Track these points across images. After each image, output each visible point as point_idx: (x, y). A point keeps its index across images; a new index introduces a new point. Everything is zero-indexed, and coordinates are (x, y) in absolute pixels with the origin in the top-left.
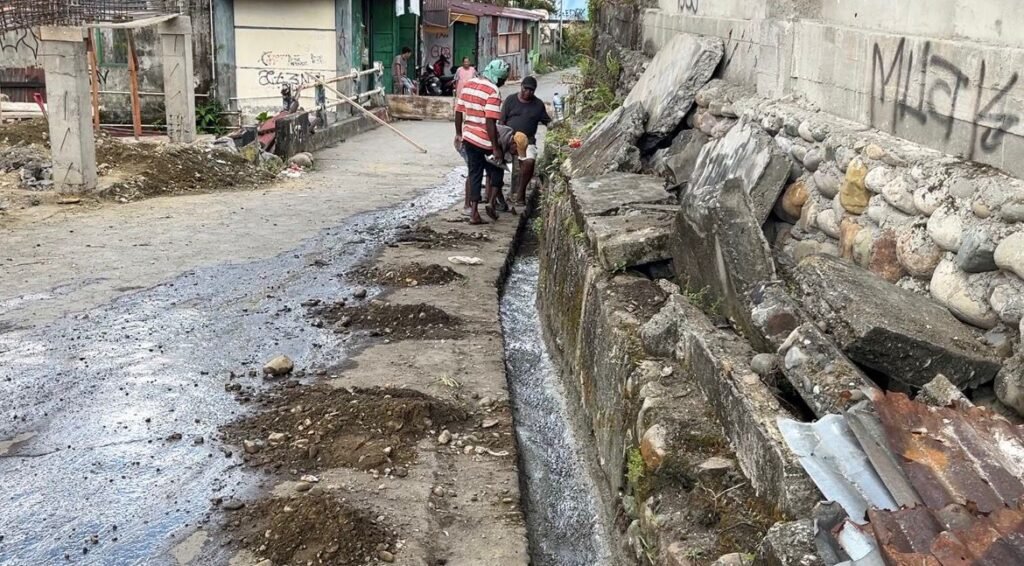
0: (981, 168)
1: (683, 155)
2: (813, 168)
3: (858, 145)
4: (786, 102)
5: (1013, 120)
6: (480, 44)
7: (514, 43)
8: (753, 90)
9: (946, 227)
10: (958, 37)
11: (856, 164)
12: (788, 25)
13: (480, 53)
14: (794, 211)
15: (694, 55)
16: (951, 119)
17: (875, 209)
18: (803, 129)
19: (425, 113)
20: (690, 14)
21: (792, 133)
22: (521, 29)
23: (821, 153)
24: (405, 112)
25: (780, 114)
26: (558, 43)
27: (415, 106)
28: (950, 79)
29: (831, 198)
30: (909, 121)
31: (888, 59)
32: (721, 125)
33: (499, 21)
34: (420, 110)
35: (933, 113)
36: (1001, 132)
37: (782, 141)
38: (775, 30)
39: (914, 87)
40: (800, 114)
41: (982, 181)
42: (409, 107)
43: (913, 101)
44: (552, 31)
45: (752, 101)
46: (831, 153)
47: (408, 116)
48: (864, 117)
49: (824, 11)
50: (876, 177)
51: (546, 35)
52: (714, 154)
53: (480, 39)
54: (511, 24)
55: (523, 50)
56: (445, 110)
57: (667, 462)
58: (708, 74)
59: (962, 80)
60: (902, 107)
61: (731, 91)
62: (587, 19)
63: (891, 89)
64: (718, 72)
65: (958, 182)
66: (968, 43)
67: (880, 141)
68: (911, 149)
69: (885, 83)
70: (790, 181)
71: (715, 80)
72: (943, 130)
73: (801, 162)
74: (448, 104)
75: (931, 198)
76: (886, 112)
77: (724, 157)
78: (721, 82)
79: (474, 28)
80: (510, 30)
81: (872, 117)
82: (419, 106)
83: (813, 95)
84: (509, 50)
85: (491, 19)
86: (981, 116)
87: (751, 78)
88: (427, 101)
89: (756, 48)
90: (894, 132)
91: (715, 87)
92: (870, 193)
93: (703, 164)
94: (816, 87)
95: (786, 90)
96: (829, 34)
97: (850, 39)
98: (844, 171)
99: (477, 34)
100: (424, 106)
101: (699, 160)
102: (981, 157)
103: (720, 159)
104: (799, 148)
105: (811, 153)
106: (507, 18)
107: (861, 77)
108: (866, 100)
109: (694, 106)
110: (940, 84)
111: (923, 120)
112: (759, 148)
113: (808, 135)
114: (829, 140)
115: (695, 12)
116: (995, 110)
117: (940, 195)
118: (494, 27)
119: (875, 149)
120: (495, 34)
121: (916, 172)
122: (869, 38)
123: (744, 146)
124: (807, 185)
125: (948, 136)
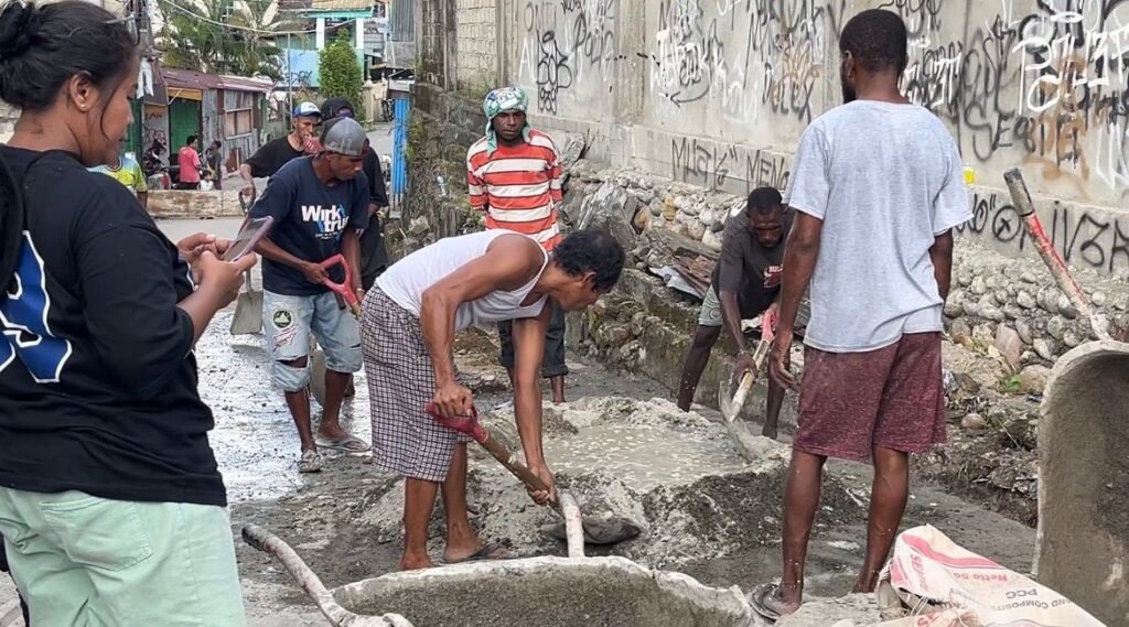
0: (718, 192)
1: (571, 204)
2: (648, 203)
3: (670, 188)
4: (630, 170)
5: (726, 171)
6: (204, 124)
7: (244, 122)
8: (609, 165)
9: (707, 216)
10: (706, 137)
11: (668, 196)
12: (627, 129)
13: (205, 136)
14: (641, 226)
15: (566, 145)
16: (706, 173)
17: (679, 215)
18: (642, 183)
19: (187, 210)
20: (550, 115)
21: (636, 186)
22: (251, 103)
23: (652, 194)
24: (163, 210)
25: (628, 177)
26: (288, 118)
27: (175, 203)
28: (705, 156)
29: (658, 215)
30: (691, 175)
31: (679, 147)
32: (590, 186)
33: (226, 95)
34: (182, 207)
35: (699, 171)
36: (724, 176)
37: (631, 191)
38: (620, 131)
39: (691, 159)
40: (639, 176)
41: (718, 196)
42: (168, 203)
43: (691, 166)
44: (279, 103)
45: (610, 171)
46: (657, 193)
47: (167, 214)
48: (671, 175)
49: (645, 121)
50: (678, 201)
51: (272, 109)
52: (593, 202)
53: (204, 119)
54: (240, 97)
55: (255, 131)
56: (211, 205)
57: (607, 310)
58: (577, 156)
59: (709, 156)
60: (687, 169)
61: (595, 166)
62: (318, 85)
63: (681, 160)
64: (582, 156)
65: (709, 198)
66: (711, 140)
67: (679, 185)
68: (692, 187)
69: (679, 158)
70: (637, 211)
71: (581, 160)
72: (703, 179)
73: (642, 201)
74: (215, 198)
75: (700, 206)
76: (681, 171)
77: (599, 202)
78: (586, 161)
79: (196, 104)
80: (238, 106)
81: (675, 175)
82: (180, 202)
83: (645, 166)
84: (239, 131)
85: (216, 92)
86: (716, 171)
87: (606, 157)
88: (190, 195)
89: (607, 141)
90: (685, 181)
91: (582, 165)
92: (676, 209)
93: (586, 208)
94: (645, 162)
95: (629, 164)
96: (650, 134)
97: (660, 136)
98: (663, 201)
99: (201, 112)
100: (187, 202)
101: (583, 206)
102: (718, 188)
103: (597, 204)
104: (641, 193)
105: (645, 195)
106: (235, 90)
107: (668, 156)
108: (671, 166)
109: (569, 176)
110: (701, 158)
111: (696, 174)
112: (620, 195)
113: (645, 187)
114: (656, 187)
115: (555, 113)
116: (721, 168)
117: (703, 204)
118: (220, 102)
119: (677, 189)
120: (221, 112)
121: (694, 196)
122: (670, 135)
123: (611, 195)
124: (646, 211)
125: (706, 181)
